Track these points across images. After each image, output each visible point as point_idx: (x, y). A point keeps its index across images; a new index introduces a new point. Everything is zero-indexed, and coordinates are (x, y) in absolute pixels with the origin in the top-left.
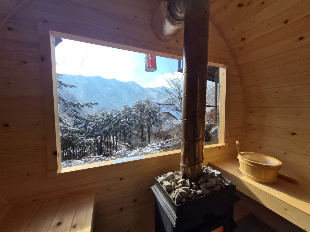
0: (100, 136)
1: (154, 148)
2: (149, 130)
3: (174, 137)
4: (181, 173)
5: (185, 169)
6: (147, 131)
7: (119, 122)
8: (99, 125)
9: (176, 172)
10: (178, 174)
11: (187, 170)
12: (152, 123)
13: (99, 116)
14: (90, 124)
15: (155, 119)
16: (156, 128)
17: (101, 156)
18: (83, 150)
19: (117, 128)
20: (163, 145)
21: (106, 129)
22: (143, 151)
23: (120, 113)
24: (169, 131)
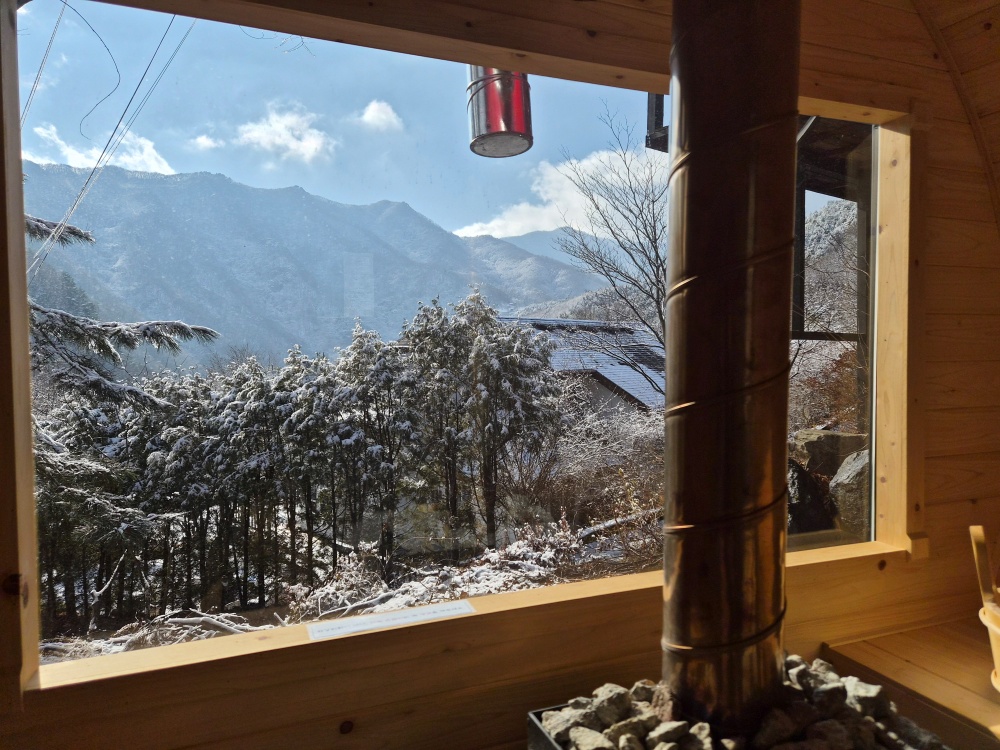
0: (216, 507)
1: (518, 573)
2: (488, 470)
3: (627, 510)
4: (663, 689)
5: (684, 670)
6: (476, 473)
7: (324, 425)
8: (217, 444)
9: (638, 684)
10: (648, 696)
11: (700, 672)
12: (504, 430)
13: (214, 393)
14: (163, 437)
15: (524, 405)
16: (527, 457)
17: (222, 616)
18: (121, 587)
19: (313, 459)
20: (569, 552)
21: (253, 464)
22: (455, 586)
23: (330, 376)
24: (599, 474)
